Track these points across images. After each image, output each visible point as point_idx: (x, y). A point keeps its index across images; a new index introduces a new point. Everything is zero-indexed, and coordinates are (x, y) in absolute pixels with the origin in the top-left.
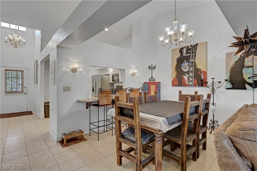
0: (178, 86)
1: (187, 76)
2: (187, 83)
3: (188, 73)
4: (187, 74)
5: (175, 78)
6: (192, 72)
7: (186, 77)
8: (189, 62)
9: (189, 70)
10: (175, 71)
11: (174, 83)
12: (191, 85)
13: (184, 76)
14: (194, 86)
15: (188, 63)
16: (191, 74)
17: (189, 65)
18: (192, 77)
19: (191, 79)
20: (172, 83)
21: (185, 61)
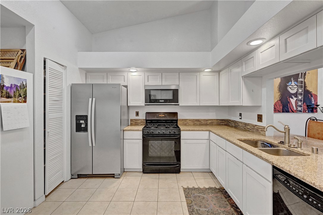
0: (283, 112)
1: (295, 99)
2: (295, 109)
3: (296, 95)
4: (295, 97)
5: (279, 101)
6: (301, 94)
7: (293, 101)
8: (297, 81)
9: (297, 92)
10: (278, 92)
11: (277, 108)
12: (300, 111)
13: (291, 99)
14: (304, 112)
15: (295, 82)
16: (300, 97)
17: (297, 85)
18: (301, 101)
19: (300, 103)
20: (274, 108)
21: (292, 79)
